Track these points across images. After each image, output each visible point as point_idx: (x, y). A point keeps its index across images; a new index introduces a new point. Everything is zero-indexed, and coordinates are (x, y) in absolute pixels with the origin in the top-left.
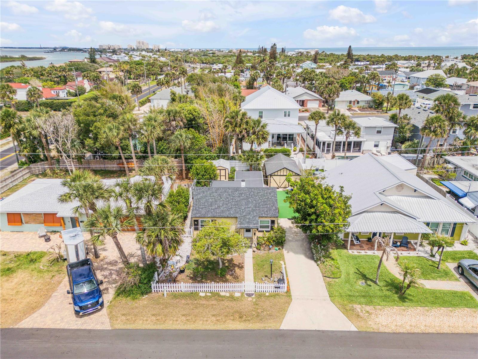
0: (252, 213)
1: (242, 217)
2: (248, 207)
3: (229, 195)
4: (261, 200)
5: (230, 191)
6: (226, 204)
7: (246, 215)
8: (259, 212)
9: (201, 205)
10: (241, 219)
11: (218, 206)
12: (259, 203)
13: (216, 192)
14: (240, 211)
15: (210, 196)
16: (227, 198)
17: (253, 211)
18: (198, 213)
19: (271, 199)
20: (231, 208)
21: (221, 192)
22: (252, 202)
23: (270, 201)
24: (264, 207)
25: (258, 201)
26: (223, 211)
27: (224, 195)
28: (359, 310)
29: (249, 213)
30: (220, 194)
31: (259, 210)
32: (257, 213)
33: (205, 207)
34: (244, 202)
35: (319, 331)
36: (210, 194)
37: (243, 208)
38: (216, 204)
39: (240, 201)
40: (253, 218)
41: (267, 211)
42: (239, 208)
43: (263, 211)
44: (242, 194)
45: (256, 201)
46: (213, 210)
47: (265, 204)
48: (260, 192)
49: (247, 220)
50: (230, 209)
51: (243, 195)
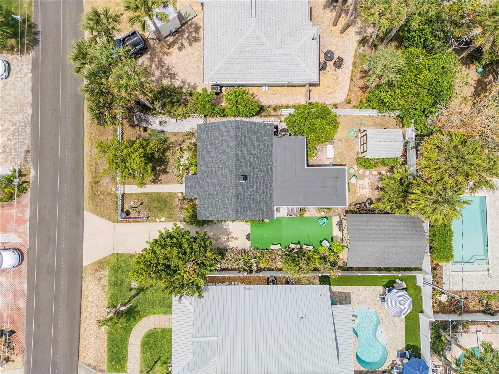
0: (202, 190)
1: (198, 180)
2: (209, 186)
3: (224, 163)
4: (218, 201)
5: (230, 163)
6: (213, 161)
7: (199, 184)
8: (203, 198)
9: (211, 132)
10: (195, 179)
11: (210, 152)
12: (214, 199)
13: (228, 147)
14: (204, 177)
15: (222, 141)
16: (220, 161)
17: (205, 192)
18: (201, 131)
19: (219, 212)
20: (208, 167)
21: (228, 153)
22: (215, 191)
23: (217, 211)
24: (208, 204)
25: (217, 197)
26: (205, 158)
27: (224, 157)
28: (102, 273)
29: (201, 188)
30: (225, 151)
31: (206, 198)
32: (202, 195)
33: (208, 138)
34: (215, 180)
35: (83, 238)
36: (225, 140)
37: (207, 180)
38: (213, 149)
39: (217, 176)
40: (196, 191)
41: (204, 207)
42: (207, 176)
43: (204, 203)
44: (226, 178)
45: (217, 194)
46: (206, 147)
47: (213, 205)
48: (228, 200)
49: (194, 186)
50: (207, 165)
51: (224, 179)
